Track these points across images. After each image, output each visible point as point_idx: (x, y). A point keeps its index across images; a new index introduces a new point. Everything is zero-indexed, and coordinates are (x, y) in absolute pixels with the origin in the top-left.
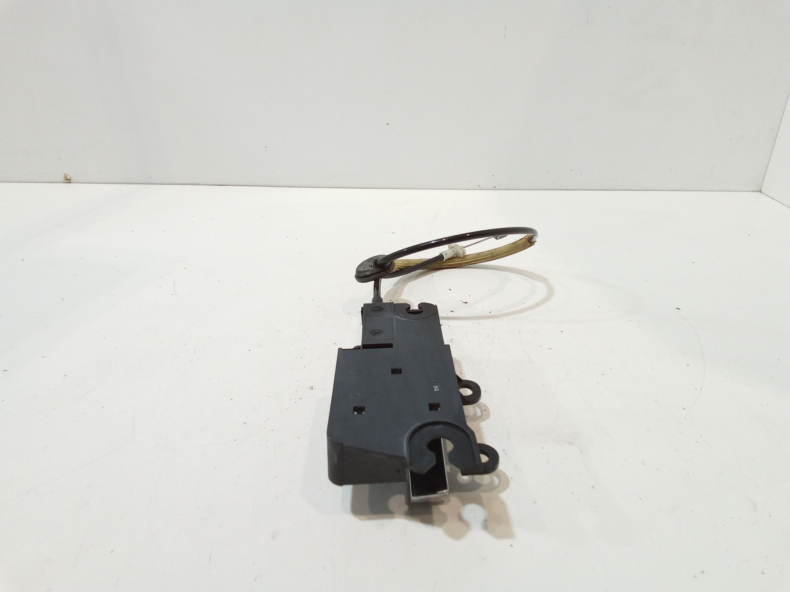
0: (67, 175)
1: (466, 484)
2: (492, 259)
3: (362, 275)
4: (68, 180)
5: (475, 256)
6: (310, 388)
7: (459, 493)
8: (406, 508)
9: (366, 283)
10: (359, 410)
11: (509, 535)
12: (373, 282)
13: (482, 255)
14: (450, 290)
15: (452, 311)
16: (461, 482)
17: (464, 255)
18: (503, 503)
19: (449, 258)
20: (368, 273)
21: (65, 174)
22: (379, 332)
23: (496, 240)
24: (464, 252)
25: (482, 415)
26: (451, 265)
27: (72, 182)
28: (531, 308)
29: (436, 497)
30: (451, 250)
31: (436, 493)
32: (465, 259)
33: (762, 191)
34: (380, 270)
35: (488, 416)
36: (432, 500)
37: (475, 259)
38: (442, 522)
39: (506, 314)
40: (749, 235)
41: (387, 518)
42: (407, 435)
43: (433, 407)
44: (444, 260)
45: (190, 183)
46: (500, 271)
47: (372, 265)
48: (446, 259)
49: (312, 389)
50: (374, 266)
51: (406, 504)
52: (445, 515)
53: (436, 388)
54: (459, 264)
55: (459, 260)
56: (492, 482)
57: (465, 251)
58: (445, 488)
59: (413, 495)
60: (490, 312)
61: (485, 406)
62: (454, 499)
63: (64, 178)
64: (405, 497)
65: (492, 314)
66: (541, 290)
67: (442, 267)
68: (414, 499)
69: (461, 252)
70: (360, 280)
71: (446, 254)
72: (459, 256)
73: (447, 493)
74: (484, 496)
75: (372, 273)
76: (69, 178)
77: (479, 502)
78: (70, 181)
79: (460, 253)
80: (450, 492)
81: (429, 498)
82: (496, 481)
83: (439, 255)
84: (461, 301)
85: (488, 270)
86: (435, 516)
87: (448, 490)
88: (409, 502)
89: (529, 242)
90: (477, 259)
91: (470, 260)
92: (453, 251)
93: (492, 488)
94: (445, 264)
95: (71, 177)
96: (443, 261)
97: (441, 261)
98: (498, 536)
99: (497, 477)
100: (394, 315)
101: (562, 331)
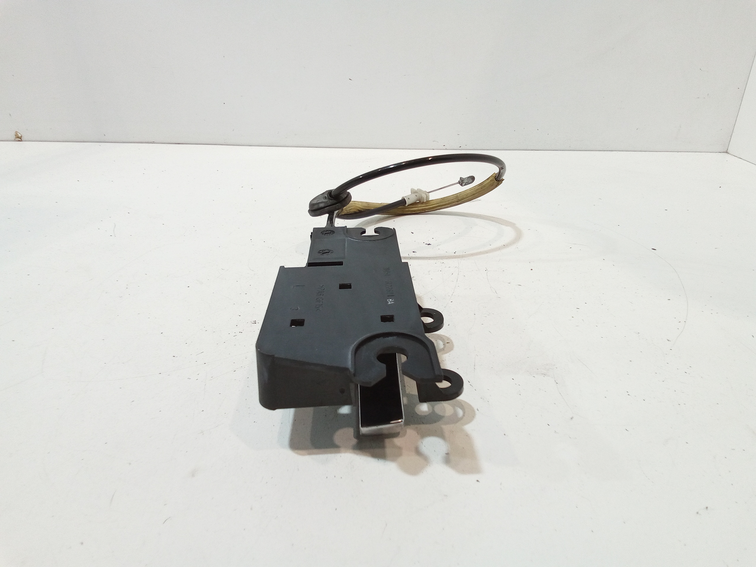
0: (18, 133)
1: (425, 416)
2: (457, 203)
3: (316, 207)
4: (19, 138)
5: (439, 201)
6: (253, 322)
7: (416, 426)
8: (354, 441)
9: (320, 216)
10: (298, 323)
11: (475, 469)
12: (327, 215)
13: (447, 200)
14: (413, 233)
15: (414, 252)
16: (419, 414)
17: (428, 200)
18: (467, 435)
19: (411, 204)
20: (322, 205)
21: (16, 131)
22: (328, 252)
23: (461, 186)
24: (427, 197)
25: (444, 347)
26: (414, 211)
27: (22, 140)
28: (499, 249)
29: (390, 428)
30: (414, 195)
31: (390, 423)
32: (427, 205)
33: (728, 151)
34: (335, 201)
35: (451, 349)
36: (385, 432)
37: (439, 204)
38: (396, 456)
39: (472, 254)
40: (720, 187)
41: (331, 453)
42: (352, 347)
43: (386, 319)
44: (407, 205)
45: (146, 141)
46: (466, 217)
47: (327, 196)
48: (409, 204)
49: (255, 323)
50: (329, 198)
51: (354, 438)
52: (400, 448)
53: (390, 302)
54: (422, 210)
55: (423, 205)
56: (455, 414)
57: (429, 196)
58: (401, 418)
59: (362, 426)
60: (455, 253)
61: (448, 339)
62: (411, 432)
63: (15, 136)
64: (354, 430)
65: (456, 254)
66: (509, 234)
67: (405, 213)
68: (364, 430)
69: (424, 196)
70: (313, 214)
71: (409, 199)
72: (422, 201)
73: (402, 423)
74: (446, 428)
75: (326, 205)
76: (20, 135)
77: (441, 435)
78: (21, 139)
79: (423, 198)
80: (407, 423)
81: (382, 429)
82: (460, 412)
83: (401, 199)
84: (424, 243)
85: (453, 216)
86: (388, 450)
87: (403, 420)
88: (358, 436)
89: (497, 181)
90: (442, 204)
91: (434, 206)
92: (416, 196)
93: (455, 419)
94: (407, 210)
95: (22, 135)
96: (405, 206)
97: (404, 206)
98: (463, 471)
99: (461, 409)
100: (347, 237)
101: (532, 270)
